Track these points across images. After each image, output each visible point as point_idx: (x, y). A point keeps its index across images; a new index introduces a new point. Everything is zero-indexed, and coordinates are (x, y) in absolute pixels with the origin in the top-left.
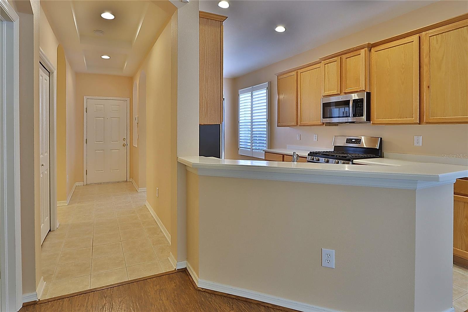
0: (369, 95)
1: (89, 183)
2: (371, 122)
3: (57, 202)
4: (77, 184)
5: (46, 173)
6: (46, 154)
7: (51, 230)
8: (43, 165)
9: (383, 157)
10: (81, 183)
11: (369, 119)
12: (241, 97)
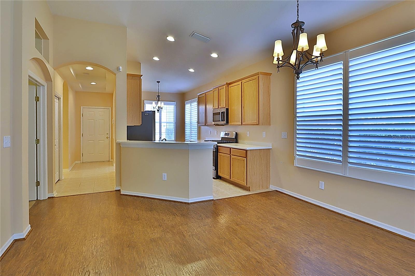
0: (227, 110)
1: (84, 162)
2: (229, 124)
3: (63, 169)
4: (76, 162)
5: (57, 149)
6: (57, 140)
7: (60, 180)
8: (55, 145)
9: (238, 143)
10: (79, 162)
11: (227, 122)
12: (186, 106)
